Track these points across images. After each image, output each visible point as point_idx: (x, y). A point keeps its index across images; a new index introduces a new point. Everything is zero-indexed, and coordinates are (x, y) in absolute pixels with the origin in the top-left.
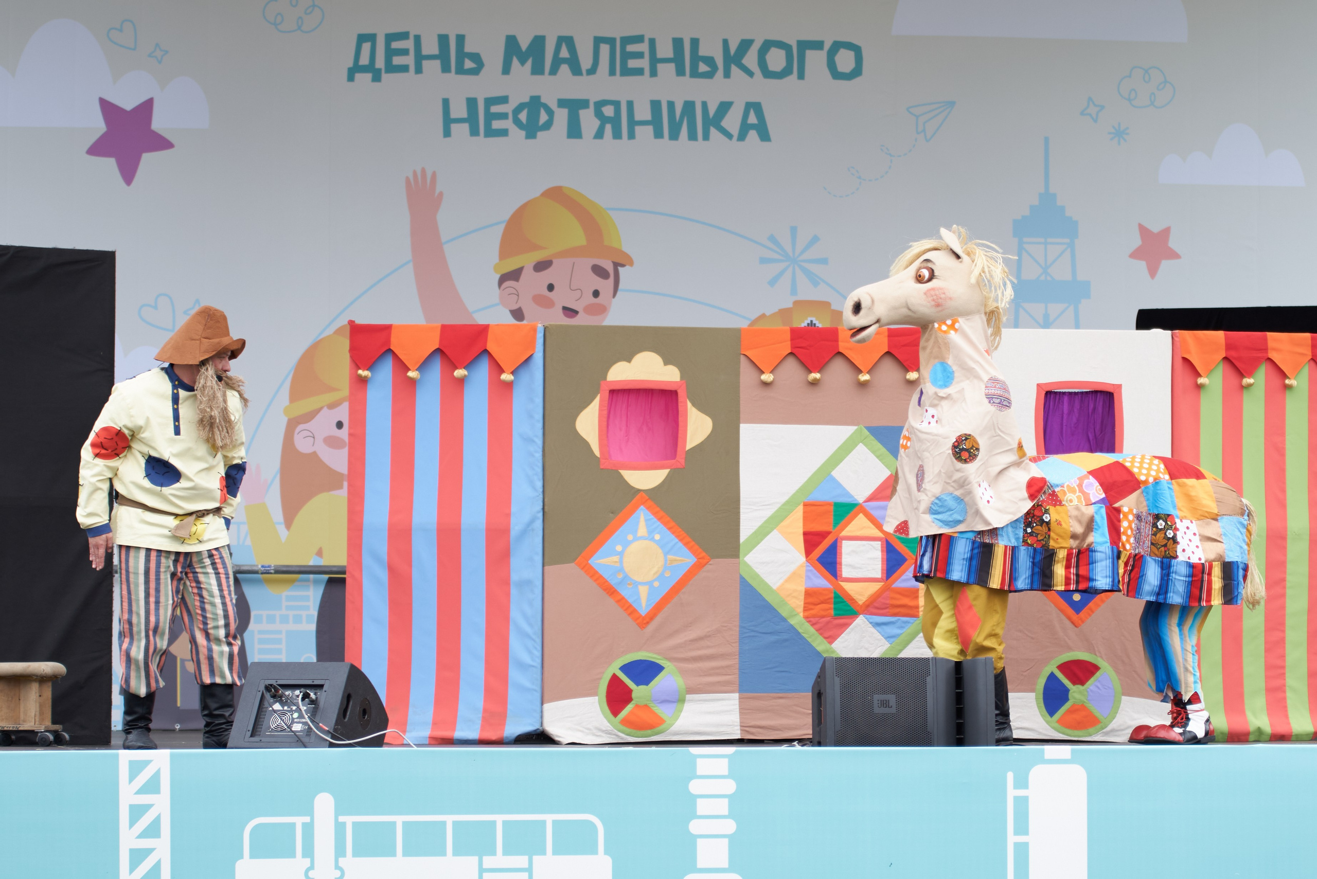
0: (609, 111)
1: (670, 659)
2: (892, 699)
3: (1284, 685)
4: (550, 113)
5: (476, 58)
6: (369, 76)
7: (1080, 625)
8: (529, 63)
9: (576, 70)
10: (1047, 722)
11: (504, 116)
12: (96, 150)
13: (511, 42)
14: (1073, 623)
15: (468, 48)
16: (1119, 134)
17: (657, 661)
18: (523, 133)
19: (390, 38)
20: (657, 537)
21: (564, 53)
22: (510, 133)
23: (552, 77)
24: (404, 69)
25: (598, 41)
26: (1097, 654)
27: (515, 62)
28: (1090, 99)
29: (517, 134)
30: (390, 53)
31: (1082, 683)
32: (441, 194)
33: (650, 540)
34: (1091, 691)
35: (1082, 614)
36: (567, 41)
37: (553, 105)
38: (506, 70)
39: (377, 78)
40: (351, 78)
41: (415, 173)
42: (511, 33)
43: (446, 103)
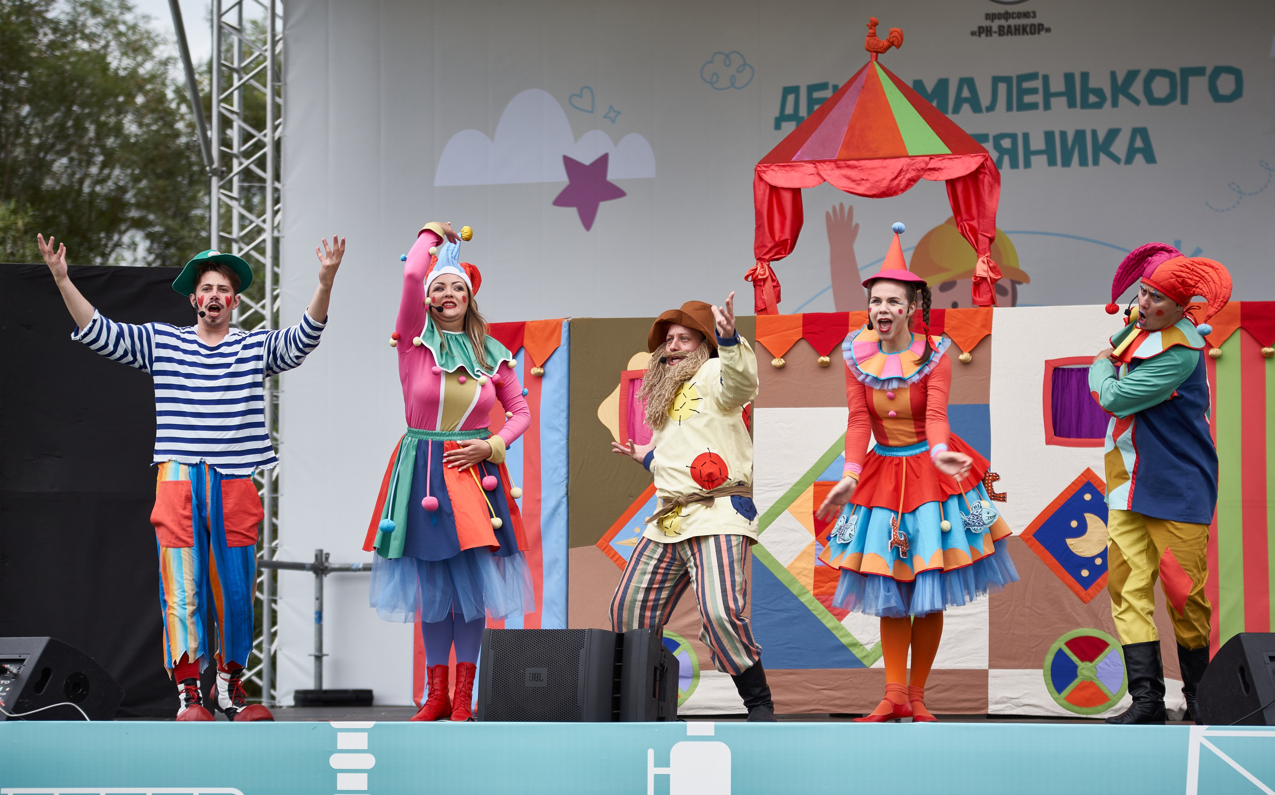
0: (1006, 143)
1: (685, 636)
2: (544, 672)
6: (794, 124)
7: (1089, 601)
8: (934, 105)
9: (976, 108)
10: (1055, 699)
12: (561, 201)
13: (918, 86)
14: (1081, 599)
17: (674, 638)
19: (811, 89)
21: (966, 93)
23: (955, 116)
25: (996, 80)
26: (1106, 629)
30: (812, 102)
31: (1091, 659)
32: (857, 225)
34: (1100, 668)
35: (1090, 591)
36: (968, 82)
40: (777, 124)
41: (834, 208)
42: (918, 78)
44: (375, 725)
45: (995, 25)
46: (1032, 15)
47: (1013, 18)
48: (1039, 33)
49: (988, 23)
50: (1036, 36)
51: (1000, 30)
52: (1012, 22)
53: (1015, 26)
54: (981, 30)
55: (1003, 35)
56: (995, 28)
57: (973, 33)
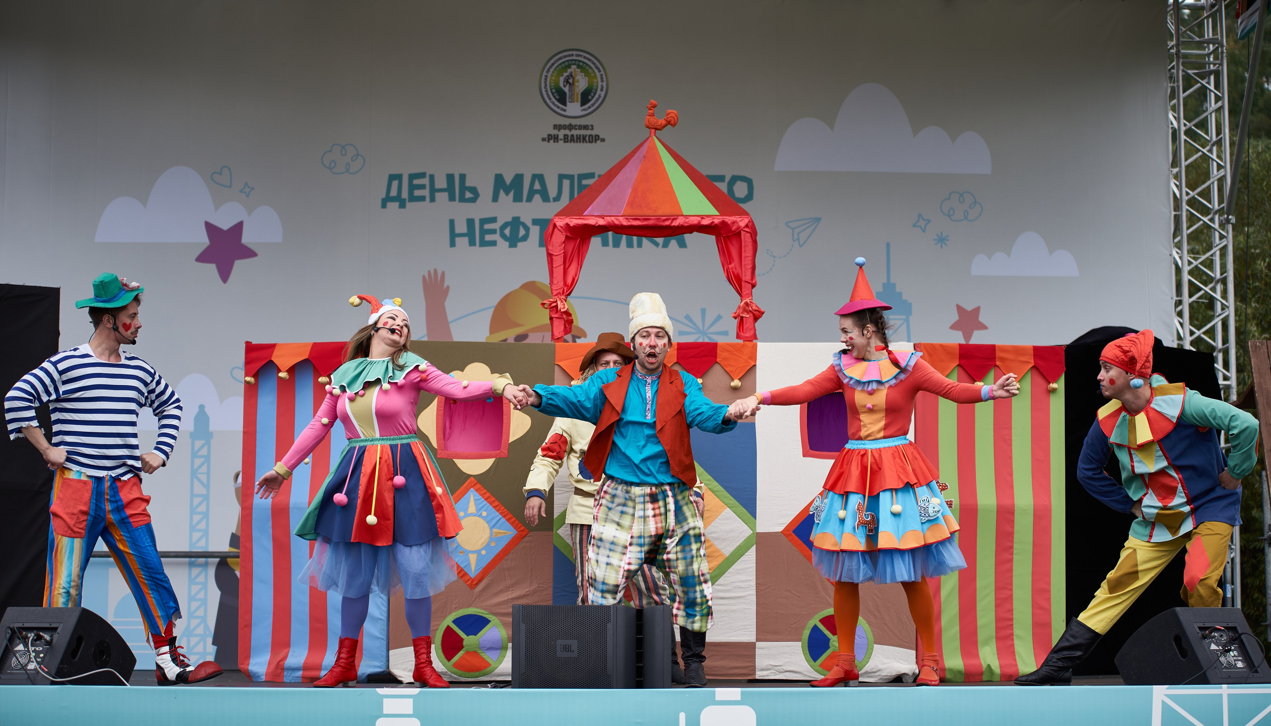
1: (495, 614)
2: (574, 644)
3: (1012, 634)
4: (527, 229)
5: (474, 190)
6: (397, 204)
8: (511, 194)
9: (546, 198)
10: (811, 666)
11: (493, 232)
12: (203, 258)
13: (499, 179)
15: (469, 183)
16: (942, 240)
17: (485, 616)
18: (507, 244)
19: (412, 177)
20: (484, 514)
21: (537, 186)
22: (498, 243)
23: (528, 204)
24: (422, 199)
25: (561, 177)
27: (502, 193)
28: (920, 215)
29: (503, 244)
30: (412, 188)
32: (448, 287)
33: (478, 516)
36: (540, 178)
37: (529, 223)
38: (495, 199)
39: (402, 205)
40: (384, 206)
41: (429, 272)
42: (499, 172)
43: (452, 223)
44: (420, 692)
45: (561, 133)
46: (590, 127)
47: (576, 129)
48: (596, 142)
49: (556, 132)
50: (594, 144)
51: (565, 138)
52: (575, 132)
53: (577, 135)
54: (550, 137)
55: (567, 142)
56: (561, 136)
57: (544, 140)
